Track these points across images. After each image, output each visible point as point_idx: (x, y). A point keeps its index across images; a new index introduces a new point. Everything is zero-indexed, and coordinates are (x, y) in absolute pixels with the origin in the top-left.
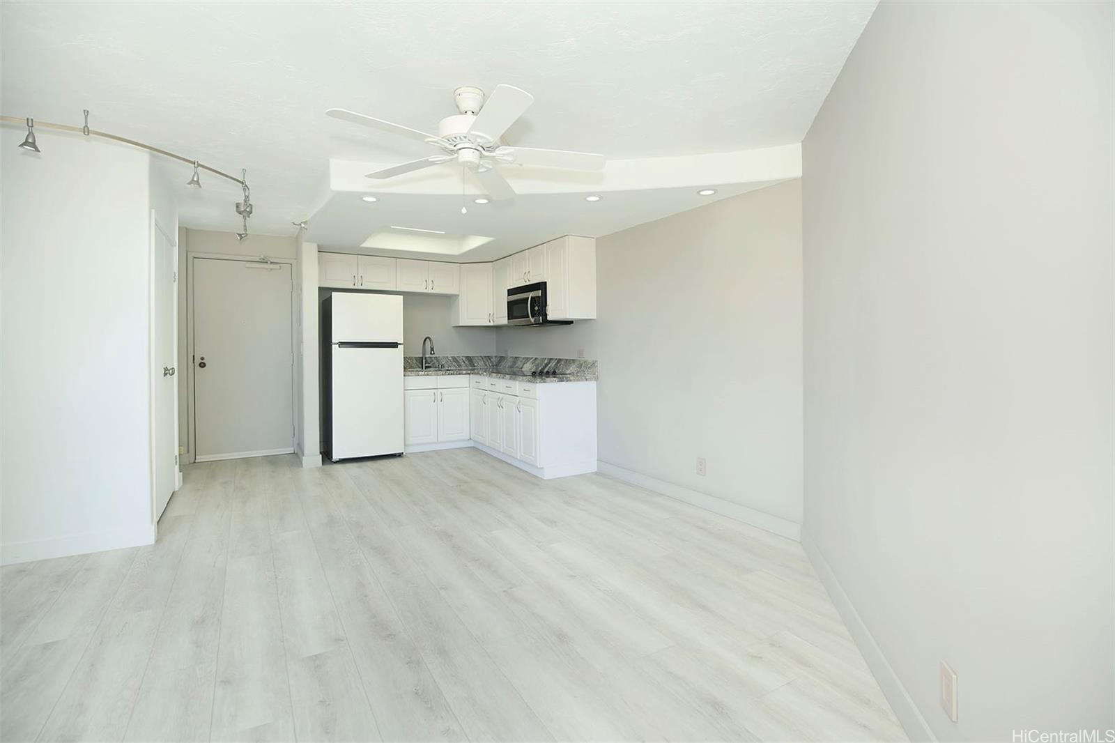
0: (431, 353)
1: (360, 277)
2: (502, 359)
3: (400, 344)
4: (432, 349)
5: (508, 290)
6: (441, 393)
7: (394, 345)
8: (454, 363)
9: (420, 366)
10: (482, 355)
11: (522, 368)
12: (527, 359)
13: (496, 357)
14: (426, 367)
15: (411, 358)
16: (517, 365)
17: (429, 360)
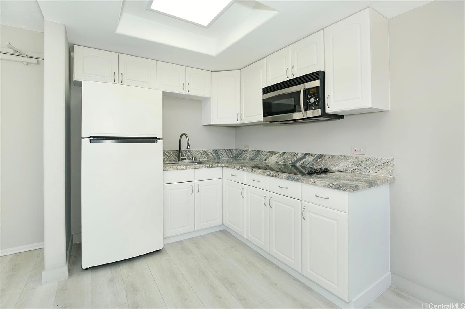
0: (187, 148)
1: (120, 75)
2: (242, 152)
3: (159, 139)
4: (188, 144)
5: (264, 89)
6: (198, 185)
7: (153, 140)
8: (204, 156)
9: (177, 158)
10: (226, 149)
11: (265, 160)
12: (273, 153)
13: (235, 150)
14: (182, 159)
15: (169, 152)
16: (259, 157)
17: (184, 153)
